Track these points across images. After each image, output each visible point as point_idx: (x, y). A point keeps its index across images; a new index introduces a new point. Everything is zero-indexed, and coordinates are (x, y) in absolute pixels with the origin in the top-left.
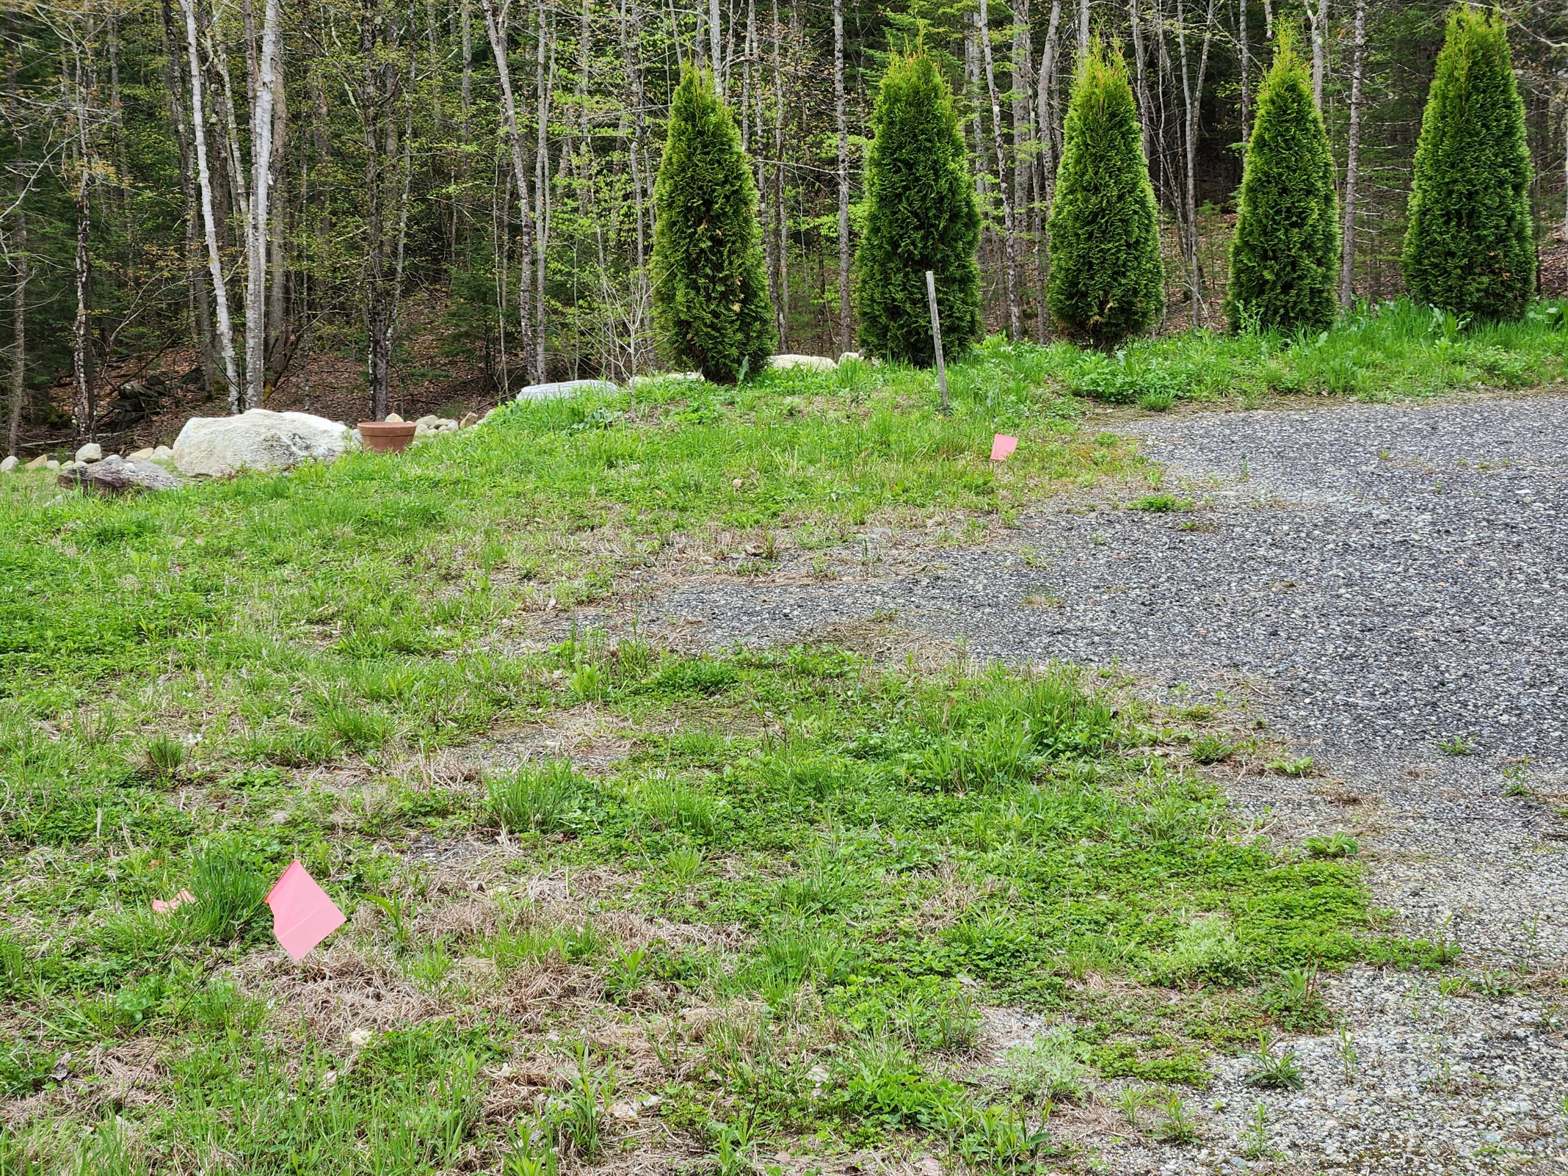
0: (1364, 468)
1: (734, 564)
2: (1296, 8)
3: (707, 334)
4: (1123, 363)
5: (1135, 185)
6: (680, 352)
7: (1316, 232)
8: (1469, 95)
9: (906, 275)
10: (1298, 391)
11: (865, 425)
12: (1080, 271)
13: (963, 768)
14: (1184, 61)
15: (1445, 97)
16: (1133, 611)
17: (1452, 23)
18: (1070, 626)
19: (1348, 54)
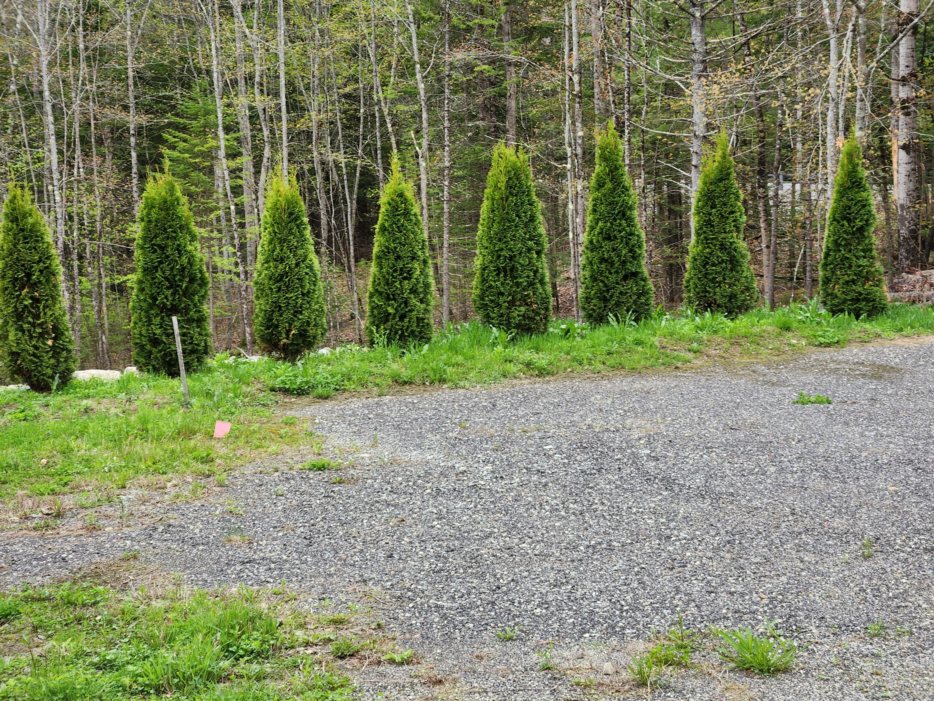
0: (451, 434)
1: (32, 523)
2: (410, 145)
3: (31, 360)
4: (301, 369)
5: (306, 256)
6: (14, 372)
7: (418, 282)
8: (508, 197)
9: (162, 318)
10: (411, 383)
11: (133, 418)
12: (273, 311)
13: (170, 675)
14: (345, 177)
15: (493, 199)
16: (298, 544)
17: (496, 155)
18: (256, 557)
19: (441, 171)
